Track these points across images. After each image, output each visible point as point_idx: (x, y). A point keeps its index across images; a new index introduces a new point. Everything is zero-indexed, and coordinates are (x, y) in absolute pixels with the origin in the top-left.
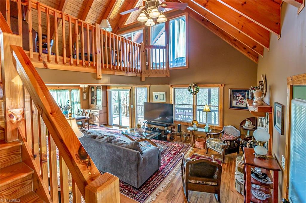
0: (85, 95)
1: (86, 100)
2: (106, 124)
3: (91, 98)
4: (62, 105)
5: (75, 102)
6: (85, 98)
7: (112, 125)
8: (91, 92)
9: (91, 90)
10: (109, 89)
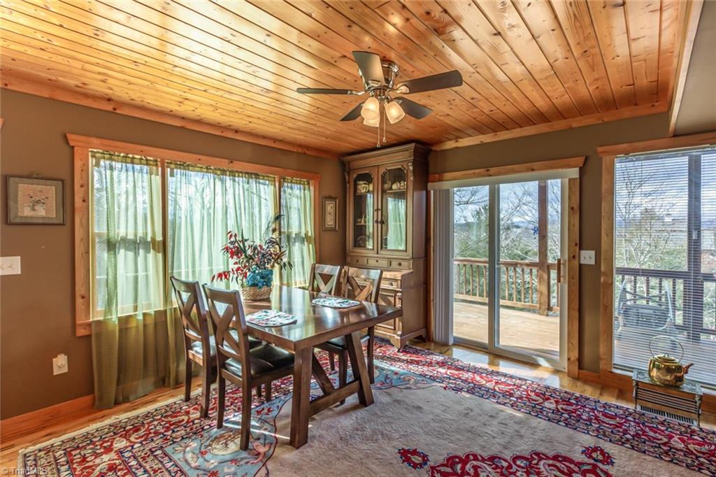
0: (330, 207)
1: (334, 230)
2: (424, 336)
3: (355, 222)
4: (244, 241)
5: (294, 236)
6: (330, 221)
7: (451, 342)
8: (355, 195)
9: (355, 189)
10: (440, 180)
